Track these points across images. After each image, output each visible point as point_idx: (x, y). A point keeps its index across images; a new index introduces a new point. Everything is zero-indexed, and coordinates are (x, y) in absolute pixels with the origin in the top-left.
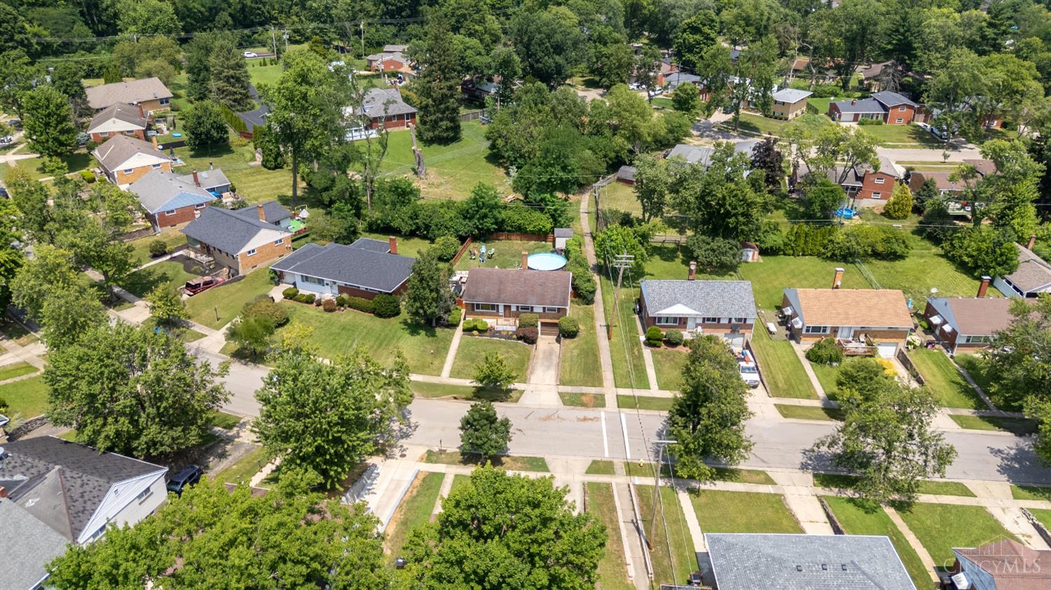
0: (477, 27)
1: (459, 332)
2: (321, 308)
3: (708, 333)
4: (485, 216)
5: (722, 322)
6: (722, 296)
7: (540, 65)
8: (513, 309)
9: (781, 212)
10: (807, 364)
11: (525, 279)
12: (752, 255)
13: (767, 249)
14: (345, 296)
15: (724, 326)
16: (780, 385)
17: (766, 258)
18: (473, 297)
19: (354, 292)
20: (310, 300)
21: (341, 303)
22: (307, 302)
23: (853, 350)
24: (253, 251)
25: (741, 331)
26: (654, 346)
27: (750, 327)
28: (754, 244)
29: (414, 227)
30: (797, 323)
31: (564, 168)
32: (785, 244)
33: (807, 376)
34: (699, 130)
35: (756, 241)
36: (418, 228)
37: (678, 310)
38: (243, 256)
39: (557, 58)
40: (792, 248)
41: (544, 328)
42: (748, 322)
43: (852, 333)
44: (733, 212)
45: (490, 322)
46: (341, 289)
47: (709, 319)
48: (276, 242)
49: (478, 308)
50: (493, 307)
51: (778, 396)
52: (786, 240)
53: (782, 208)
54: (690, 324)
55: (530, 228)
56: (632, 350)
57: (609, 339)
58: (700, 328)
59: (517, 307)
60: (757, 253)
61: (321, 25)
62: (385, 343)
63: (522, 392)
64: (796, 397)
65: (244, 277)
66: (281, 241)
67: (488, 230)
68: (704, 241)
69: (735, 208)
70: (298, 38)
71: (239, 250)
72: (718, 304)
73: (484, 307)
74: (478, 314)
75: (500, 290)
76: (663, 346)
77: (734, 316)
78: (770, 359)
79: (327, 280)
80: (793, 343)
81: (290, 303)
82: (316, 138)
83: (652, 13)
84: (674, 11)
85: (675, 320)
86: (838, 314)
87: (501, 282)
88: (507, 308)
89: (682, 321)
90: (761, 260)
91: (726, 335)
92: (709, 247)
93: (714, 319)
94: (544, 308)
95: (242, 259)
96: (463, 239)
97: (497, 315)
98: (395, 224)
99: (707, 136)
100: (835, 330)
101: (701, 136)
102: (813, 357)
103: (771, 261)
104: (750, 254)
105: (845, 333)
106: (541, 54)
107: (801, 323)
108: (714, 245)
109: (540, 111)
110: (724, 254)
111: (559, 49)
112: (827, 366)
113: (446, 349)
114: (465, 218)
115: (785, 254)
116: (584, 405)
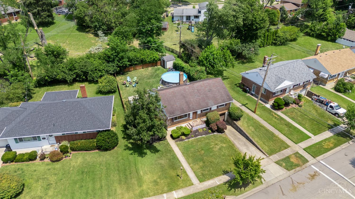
1: (170, 141)
2: (47, 160)
8: (199, 112)
14: (65, 143)
15: (301, 87)
18: (173, 113)
19: (71, 138)
20: (32, 157)
21: (64, 151)
22: (31, 160)
26: (281, 109)
29: (75, 76)
36: (78, 75)
42: (310, 81)
43: (344, 74)
45: (186, 126)
46: (59, 139)
49: (176, 119)
50: (186, 115)
54: (287, 90)
55: (148, 60)
56: (271, 115)
57: (254, 112)
58: (292, 91)
59: (201, 111)
74: (176, 123)
75: (187, 102)
79: (42, 136)
81: (13, 166)
85: (281, 91)
87: (184, 97)
88: (195, 113)
89: (284, 90)
91: (300, 91)
94: (218, 106)
97: (189, 120)
98: (60, 77)
100: (339, 74)
102: (343, 90)
112: (349, 93)
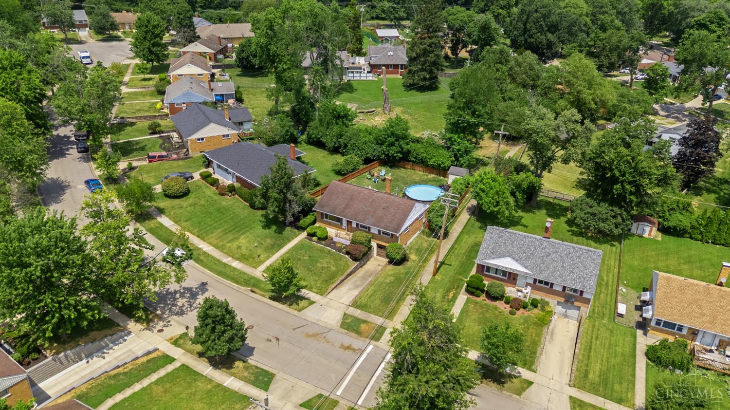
0: (500, 11)
1: (304, 234)
2: (217, 190)
3: (538, 296)
4: (392, 144)
5: (555, 288)
6: (564, 262)
7: (532, 40)
8: (354, 225)
9: (713, 196)
10: (641, 362)
11: (373, 200)
12: (650, 231)
13: (669, 228)
14: (237, 185)
15: (556, 293)
16: (591, 376)
17: (667, 237)
18: (323, 207)
19: (244, 183)
20: (214, 183)
21: (232, 190)
22: (212, 184)
23: (709, 362)
24: (202, 139)
25: (577, 304)
26: (472, 293)
27: (587, 301)
28: (656, 220)
30: (648, 311)
31: (473, 113)
32: (693, 227)
33: (634, 375)
34: (667, 111)
35: (660, 217)
37: (508, 263)
38: (193, 141)
39: (549, 36)
40: (701, 233)
41: (380, 250)
42: (584, 295)
43: (717, 341)
44: (621, 179)
45: (332, 232)
46: (238, 179)
47: (541, 282)
48: (224, 136)
49: (326, 217)
50: (339, 220)
51: (581, 387)
52: (696, 224)
53: (714, 192)
54: (520, 281)
55: (431, 162)
56: (449, 291)
57: (434, 275)
58: (529, 289)
59: (357, 224)
60: (655, 229)
61: (395, 6)
62: (238, 229)
63: (312, 303)
64: (604, 397)
65: (192, 157)
66: (228, 136)
67: (394, 158)
68: (587, 204)
69: (624, 175)
70: (383, 16)
71: (190, 136)
72: (555, 268)
73: (333, 218)
74: (325, 223)
75: (347, 205)
76: (483, 296)
77: (570, 284)
78: (596, 343)
79: (229, 169)
80: (639, 332)
81: (200, 182)
82: (285, 63)
83: (671, 14)
84: (693, 13)
85: (504, 273)
86: (703, 315)
87: (352, 199)
88: (349, 223)
89: (511, 277)
90: (659, 237)
91: (559, 303)
92: (590, 210)
93: (546, 283)
94: (379, 231)
95: (192, 143)
96: (367, 161)
97: (340, 227)
99: (673, 118)
100: (694, 333)
101: (667, 117)
102: (653, 355)
103: (672, 242)
104: (647, 229)
105: (708, 339)
106: (534, 31)
107: (651, 313)
108: (596, 209)
109: (497, 70)
110: (604, 221)
111: (553, 28)
112: (667, 371)
113: (280, 247)
114: (377, 144)
115: (691, 238)
116: (359, 333)
